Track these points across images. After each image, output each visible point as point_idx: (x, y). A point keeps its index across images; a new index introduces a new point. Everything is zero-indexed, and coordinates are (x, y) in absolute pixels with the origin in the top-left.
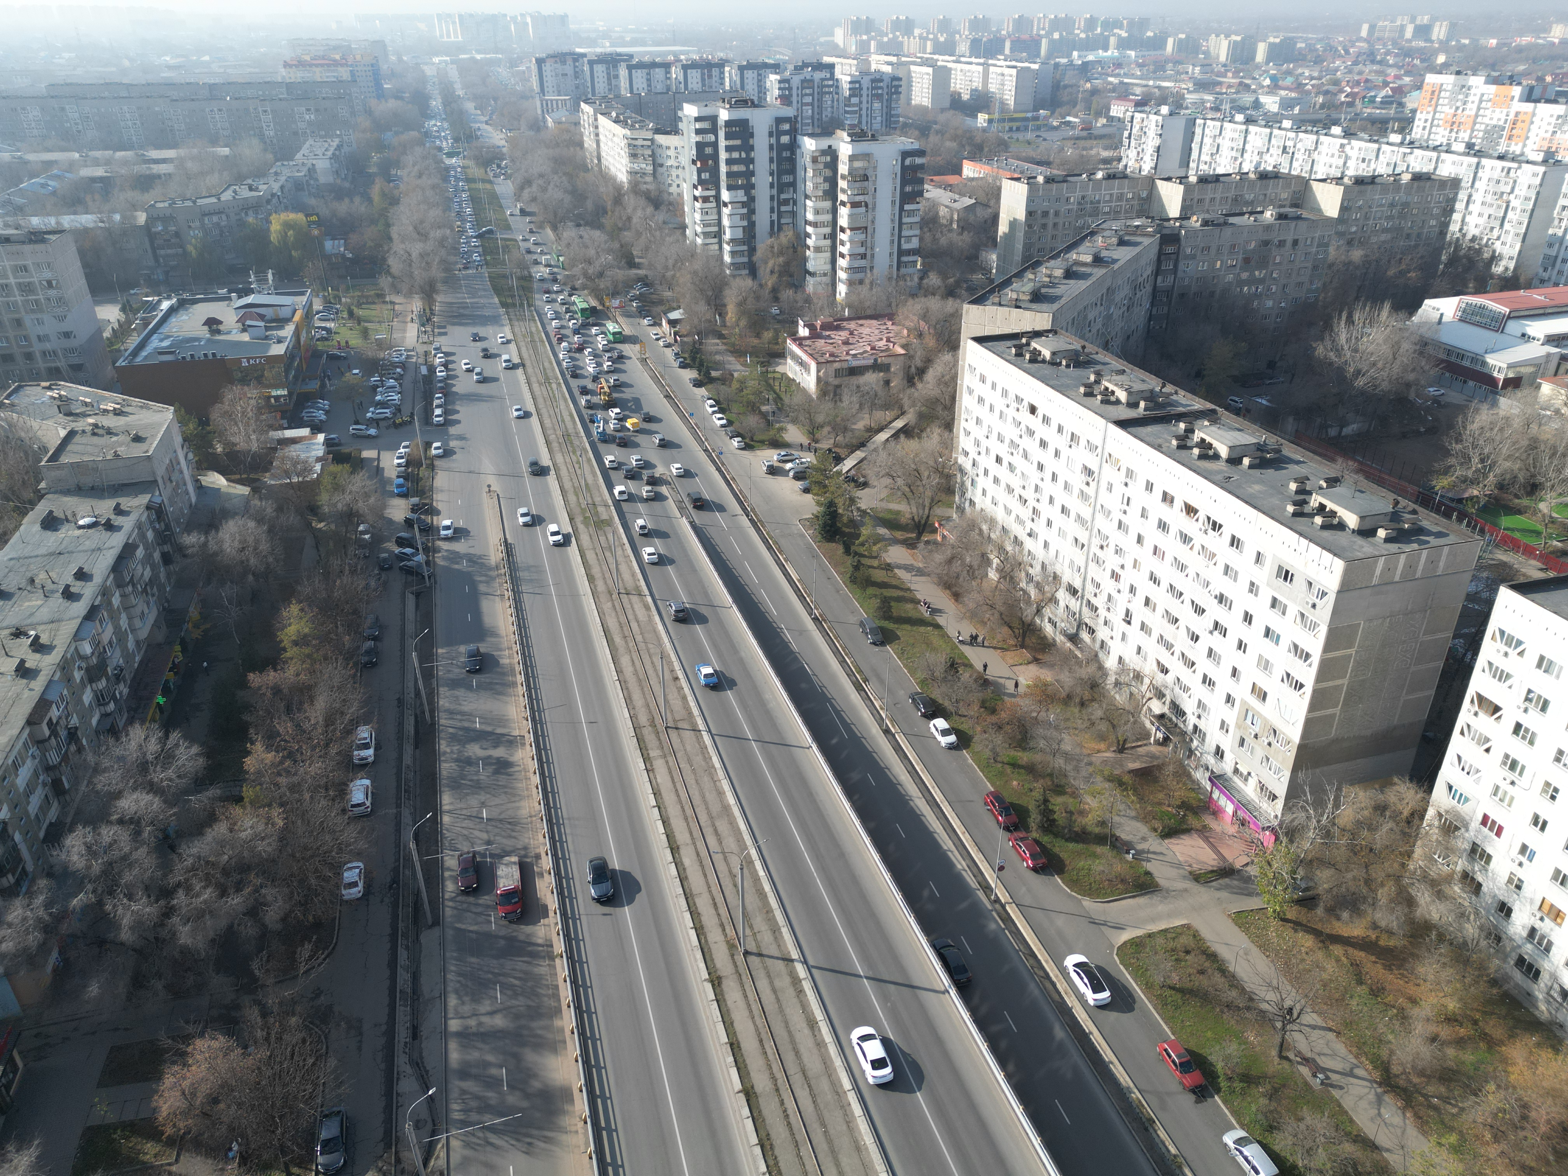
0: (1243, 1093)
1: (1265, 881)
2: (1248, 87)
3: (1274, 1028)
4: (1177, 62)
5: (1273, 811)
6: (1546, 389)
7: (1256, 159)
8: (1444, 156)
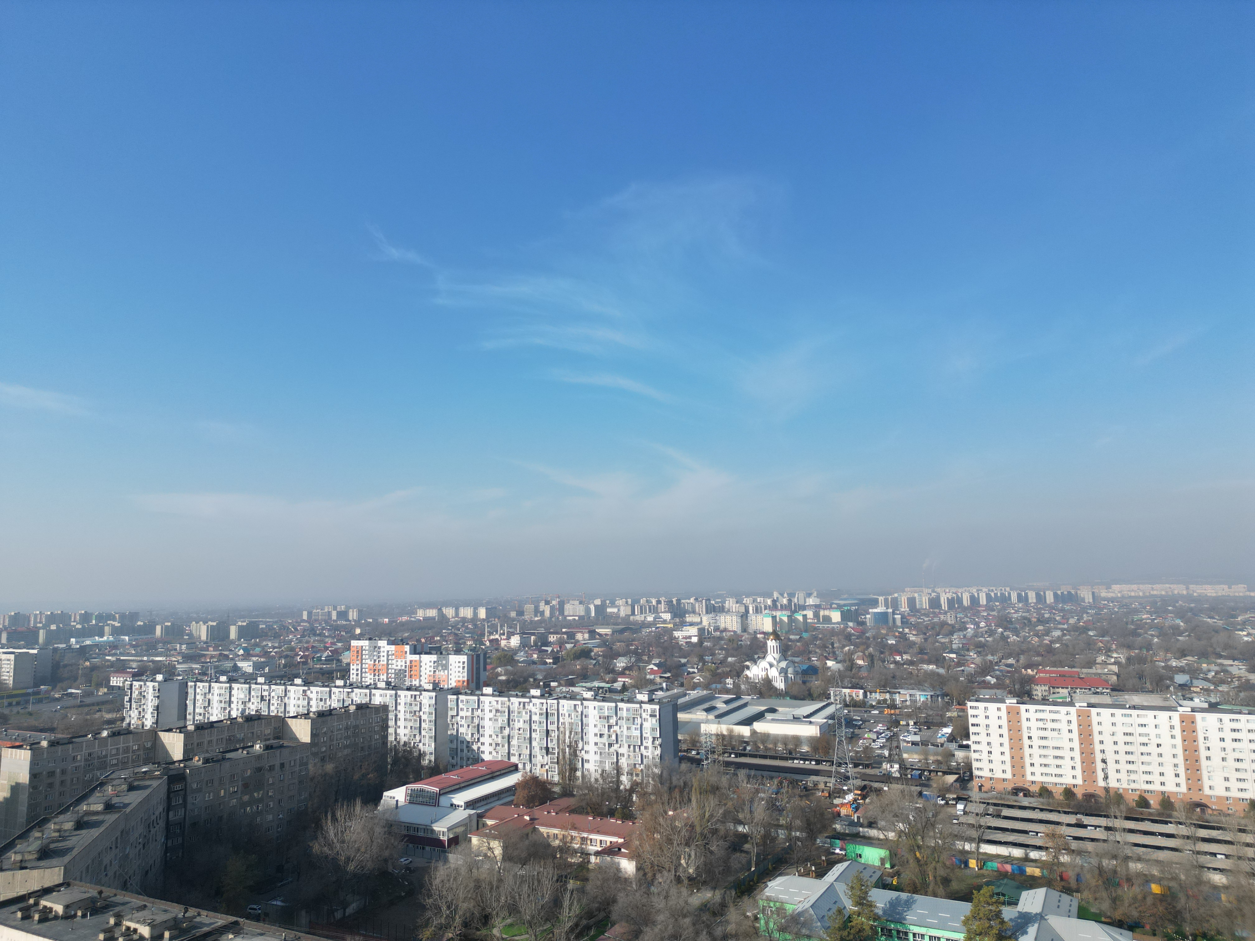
2: (227, 657)
4: (165, 643)
6: (475, 840)
7: (241, 707)
8: (374, 691)
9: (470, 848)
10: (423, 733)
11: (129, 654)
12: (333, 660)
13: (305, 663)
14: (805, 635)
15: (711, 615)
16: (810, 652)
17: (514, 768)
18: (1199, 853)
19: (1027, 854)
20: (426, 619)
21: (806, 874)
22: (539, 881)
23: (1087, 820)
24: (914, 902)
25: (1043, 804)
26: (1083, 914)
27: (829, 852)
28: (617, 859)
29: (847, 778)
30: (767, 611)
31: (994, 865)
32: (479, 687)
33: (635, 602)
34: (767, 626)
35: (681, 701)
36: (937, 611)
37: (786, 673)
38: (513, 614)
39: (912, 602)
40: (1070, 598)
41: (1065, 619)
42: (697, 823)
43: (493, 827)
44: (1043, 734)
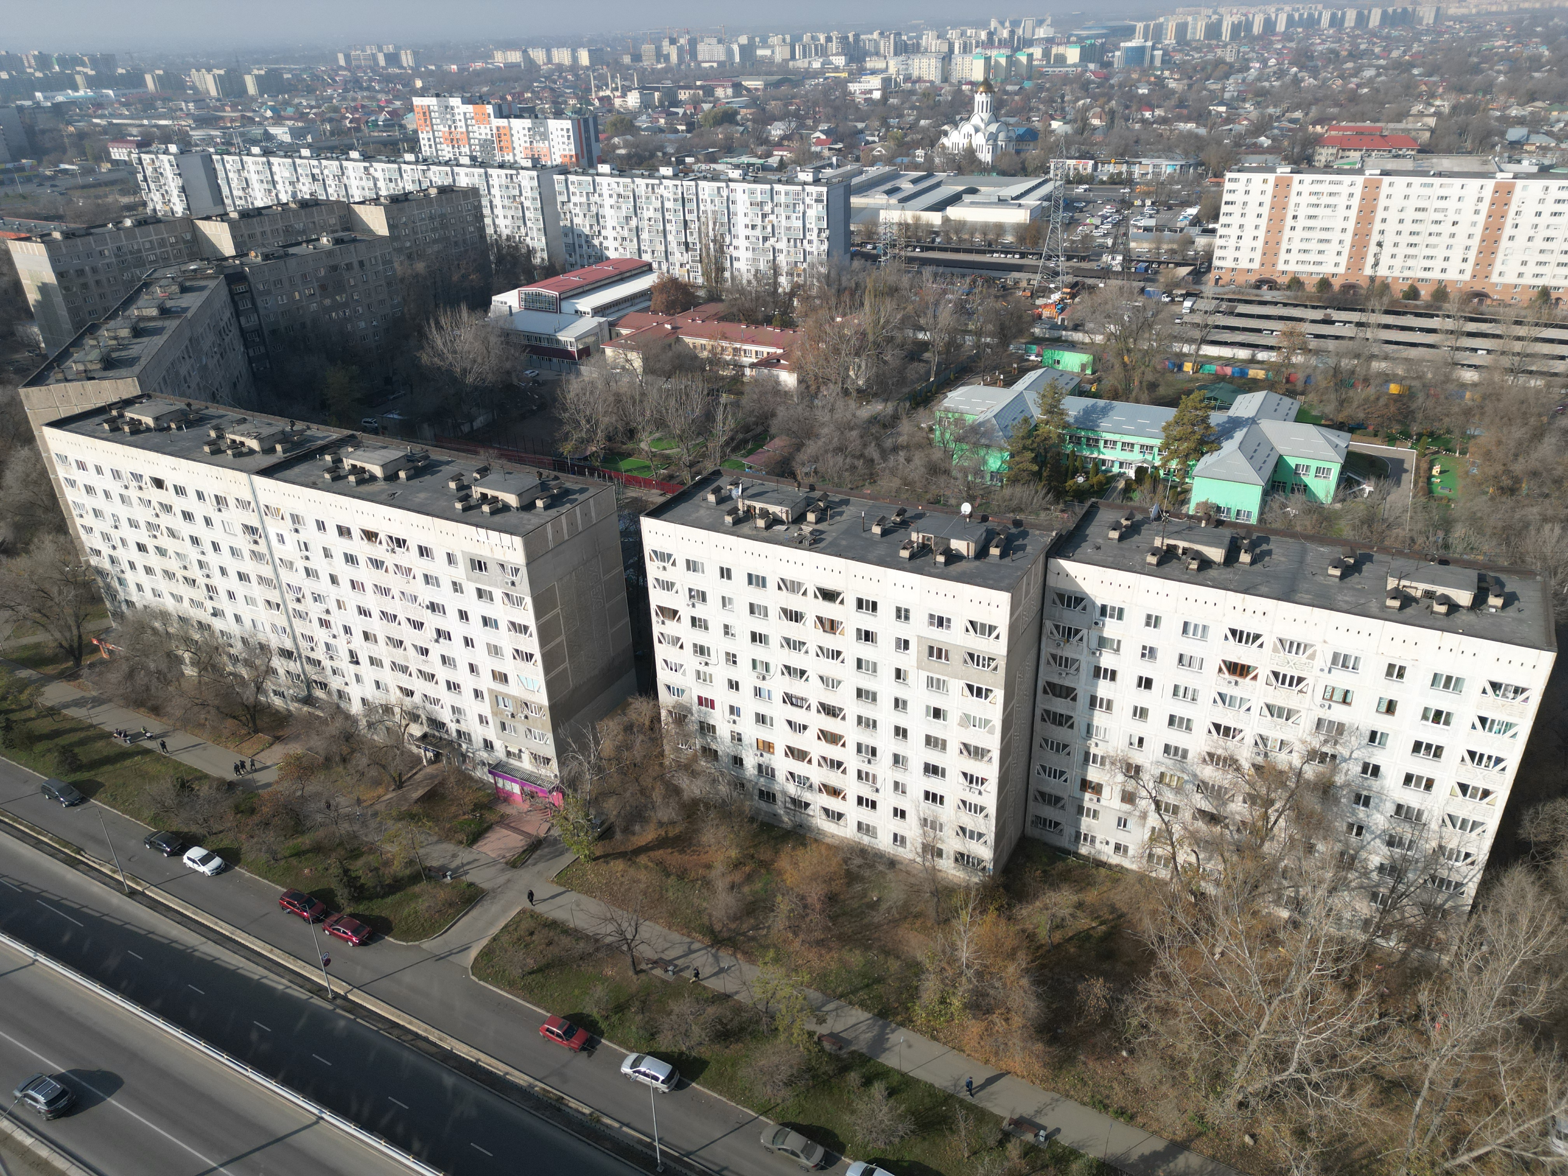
0: (622, 1022)
1: (568, 836)
2: (251, 119)
3: (622, 952)
4: (165, 100)
5: (551, 772)
6: (609, 352)
7: (290, 189)
8: (456, 169)
9: (605, 360)
10: (529, 224)
11: (121, 116)
12: (393, 125)
13: (358, 129)
14: (1028, 85)
15: (901, 58)
16: (1031, 110)
17: (647, 268)
18: (1458, 349)
19: (1254, 356)
20: (509, 66)
21: (993, 383)
22: (687, 395)
23: (1336, 315)
24: (1112, 408)
25: (1289, 298)
26: (1302, 417)
27: (1022, 359)
28: (775, 371)
29: (1057, 274)
30: (979, 50)
31: (1213, 368)
32: (592, 165)
33: (797, 39)
34: (978, 75)
35: (855, 181)
36: (1214, 42)
37: (996, 140)
38: (627, 59)
39: (1182, 29)
40: (1405, 18)
41: (1387, 50)
42: (869, 331)
43: (628, 337)
44: (1313, 211)
